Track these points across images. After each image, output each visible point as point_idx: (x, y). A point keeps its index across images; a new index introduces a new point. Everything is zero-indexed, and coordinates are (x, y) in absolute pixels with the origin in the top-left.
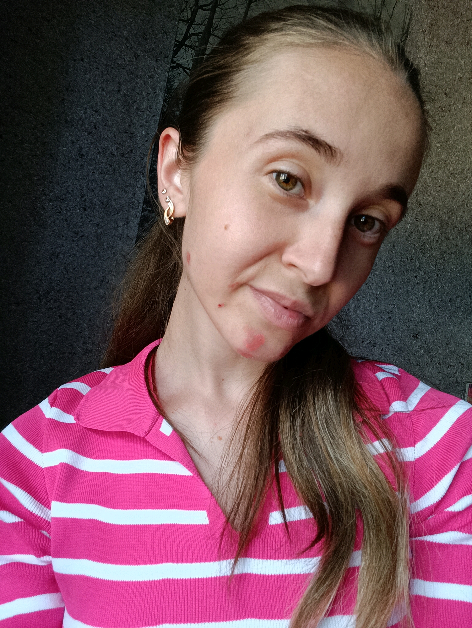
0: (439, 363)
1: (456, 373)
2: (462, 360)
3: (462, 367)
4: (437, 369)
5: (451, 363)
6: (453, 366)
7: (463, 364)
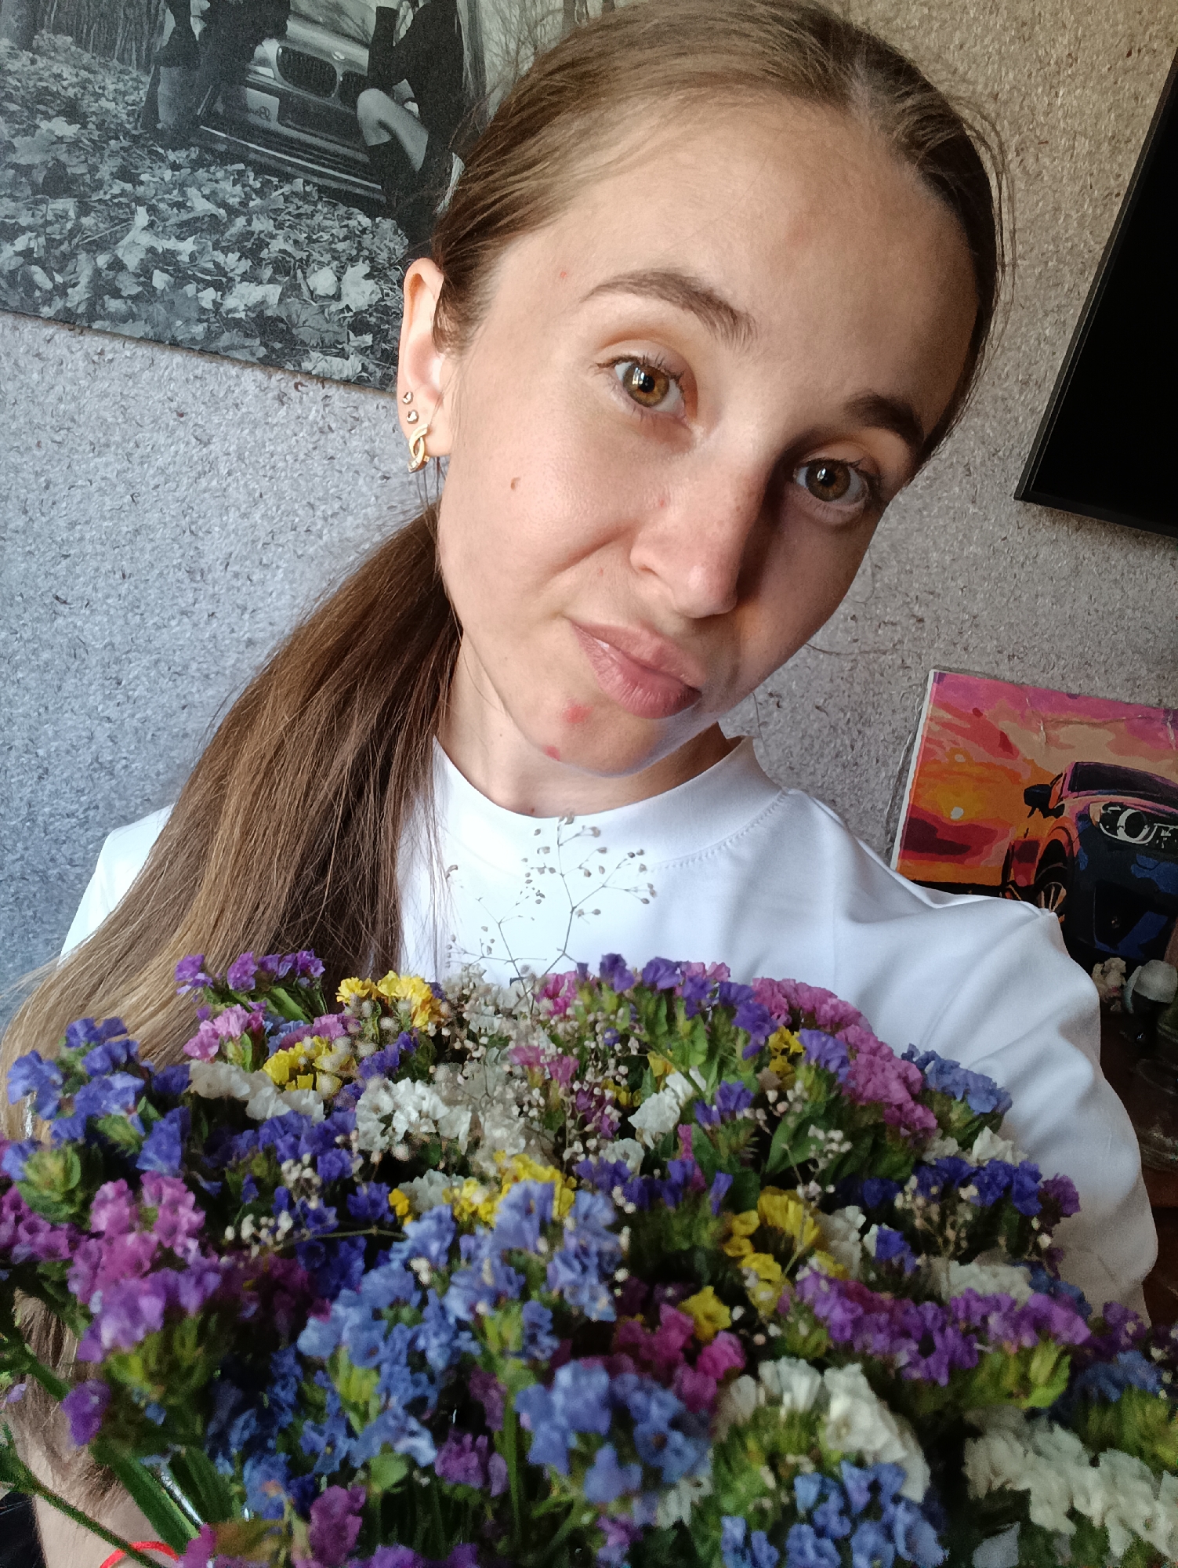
0: (854, 618)
1: (901, 642)
2: (918, 610)
3: (917, 629)
4: (847, 631)
5: (886, 614)
6: (894, 624)
7: (921, 620)
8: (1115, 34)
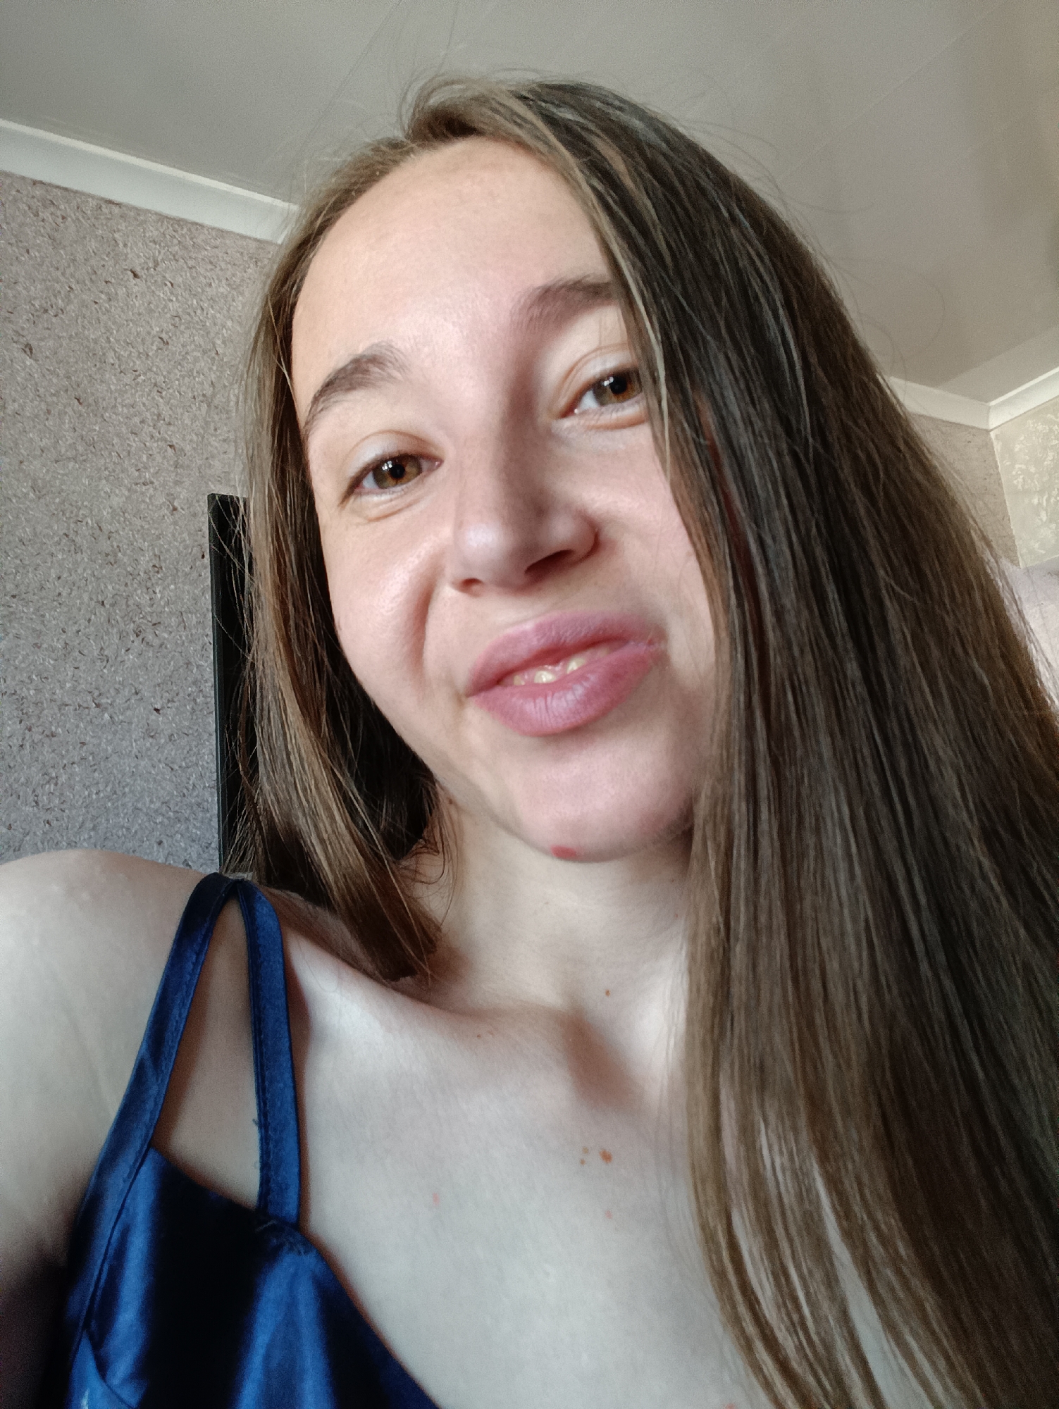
8: (186, 547)
